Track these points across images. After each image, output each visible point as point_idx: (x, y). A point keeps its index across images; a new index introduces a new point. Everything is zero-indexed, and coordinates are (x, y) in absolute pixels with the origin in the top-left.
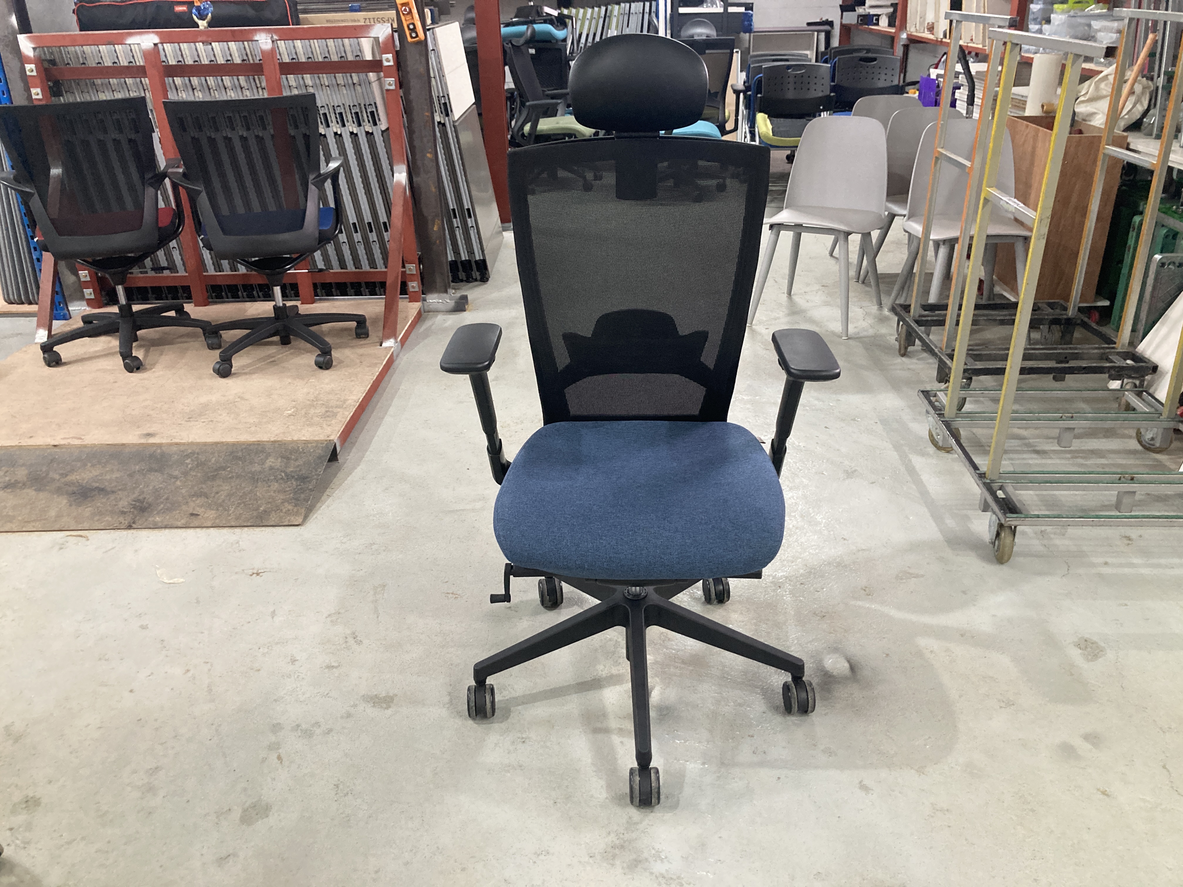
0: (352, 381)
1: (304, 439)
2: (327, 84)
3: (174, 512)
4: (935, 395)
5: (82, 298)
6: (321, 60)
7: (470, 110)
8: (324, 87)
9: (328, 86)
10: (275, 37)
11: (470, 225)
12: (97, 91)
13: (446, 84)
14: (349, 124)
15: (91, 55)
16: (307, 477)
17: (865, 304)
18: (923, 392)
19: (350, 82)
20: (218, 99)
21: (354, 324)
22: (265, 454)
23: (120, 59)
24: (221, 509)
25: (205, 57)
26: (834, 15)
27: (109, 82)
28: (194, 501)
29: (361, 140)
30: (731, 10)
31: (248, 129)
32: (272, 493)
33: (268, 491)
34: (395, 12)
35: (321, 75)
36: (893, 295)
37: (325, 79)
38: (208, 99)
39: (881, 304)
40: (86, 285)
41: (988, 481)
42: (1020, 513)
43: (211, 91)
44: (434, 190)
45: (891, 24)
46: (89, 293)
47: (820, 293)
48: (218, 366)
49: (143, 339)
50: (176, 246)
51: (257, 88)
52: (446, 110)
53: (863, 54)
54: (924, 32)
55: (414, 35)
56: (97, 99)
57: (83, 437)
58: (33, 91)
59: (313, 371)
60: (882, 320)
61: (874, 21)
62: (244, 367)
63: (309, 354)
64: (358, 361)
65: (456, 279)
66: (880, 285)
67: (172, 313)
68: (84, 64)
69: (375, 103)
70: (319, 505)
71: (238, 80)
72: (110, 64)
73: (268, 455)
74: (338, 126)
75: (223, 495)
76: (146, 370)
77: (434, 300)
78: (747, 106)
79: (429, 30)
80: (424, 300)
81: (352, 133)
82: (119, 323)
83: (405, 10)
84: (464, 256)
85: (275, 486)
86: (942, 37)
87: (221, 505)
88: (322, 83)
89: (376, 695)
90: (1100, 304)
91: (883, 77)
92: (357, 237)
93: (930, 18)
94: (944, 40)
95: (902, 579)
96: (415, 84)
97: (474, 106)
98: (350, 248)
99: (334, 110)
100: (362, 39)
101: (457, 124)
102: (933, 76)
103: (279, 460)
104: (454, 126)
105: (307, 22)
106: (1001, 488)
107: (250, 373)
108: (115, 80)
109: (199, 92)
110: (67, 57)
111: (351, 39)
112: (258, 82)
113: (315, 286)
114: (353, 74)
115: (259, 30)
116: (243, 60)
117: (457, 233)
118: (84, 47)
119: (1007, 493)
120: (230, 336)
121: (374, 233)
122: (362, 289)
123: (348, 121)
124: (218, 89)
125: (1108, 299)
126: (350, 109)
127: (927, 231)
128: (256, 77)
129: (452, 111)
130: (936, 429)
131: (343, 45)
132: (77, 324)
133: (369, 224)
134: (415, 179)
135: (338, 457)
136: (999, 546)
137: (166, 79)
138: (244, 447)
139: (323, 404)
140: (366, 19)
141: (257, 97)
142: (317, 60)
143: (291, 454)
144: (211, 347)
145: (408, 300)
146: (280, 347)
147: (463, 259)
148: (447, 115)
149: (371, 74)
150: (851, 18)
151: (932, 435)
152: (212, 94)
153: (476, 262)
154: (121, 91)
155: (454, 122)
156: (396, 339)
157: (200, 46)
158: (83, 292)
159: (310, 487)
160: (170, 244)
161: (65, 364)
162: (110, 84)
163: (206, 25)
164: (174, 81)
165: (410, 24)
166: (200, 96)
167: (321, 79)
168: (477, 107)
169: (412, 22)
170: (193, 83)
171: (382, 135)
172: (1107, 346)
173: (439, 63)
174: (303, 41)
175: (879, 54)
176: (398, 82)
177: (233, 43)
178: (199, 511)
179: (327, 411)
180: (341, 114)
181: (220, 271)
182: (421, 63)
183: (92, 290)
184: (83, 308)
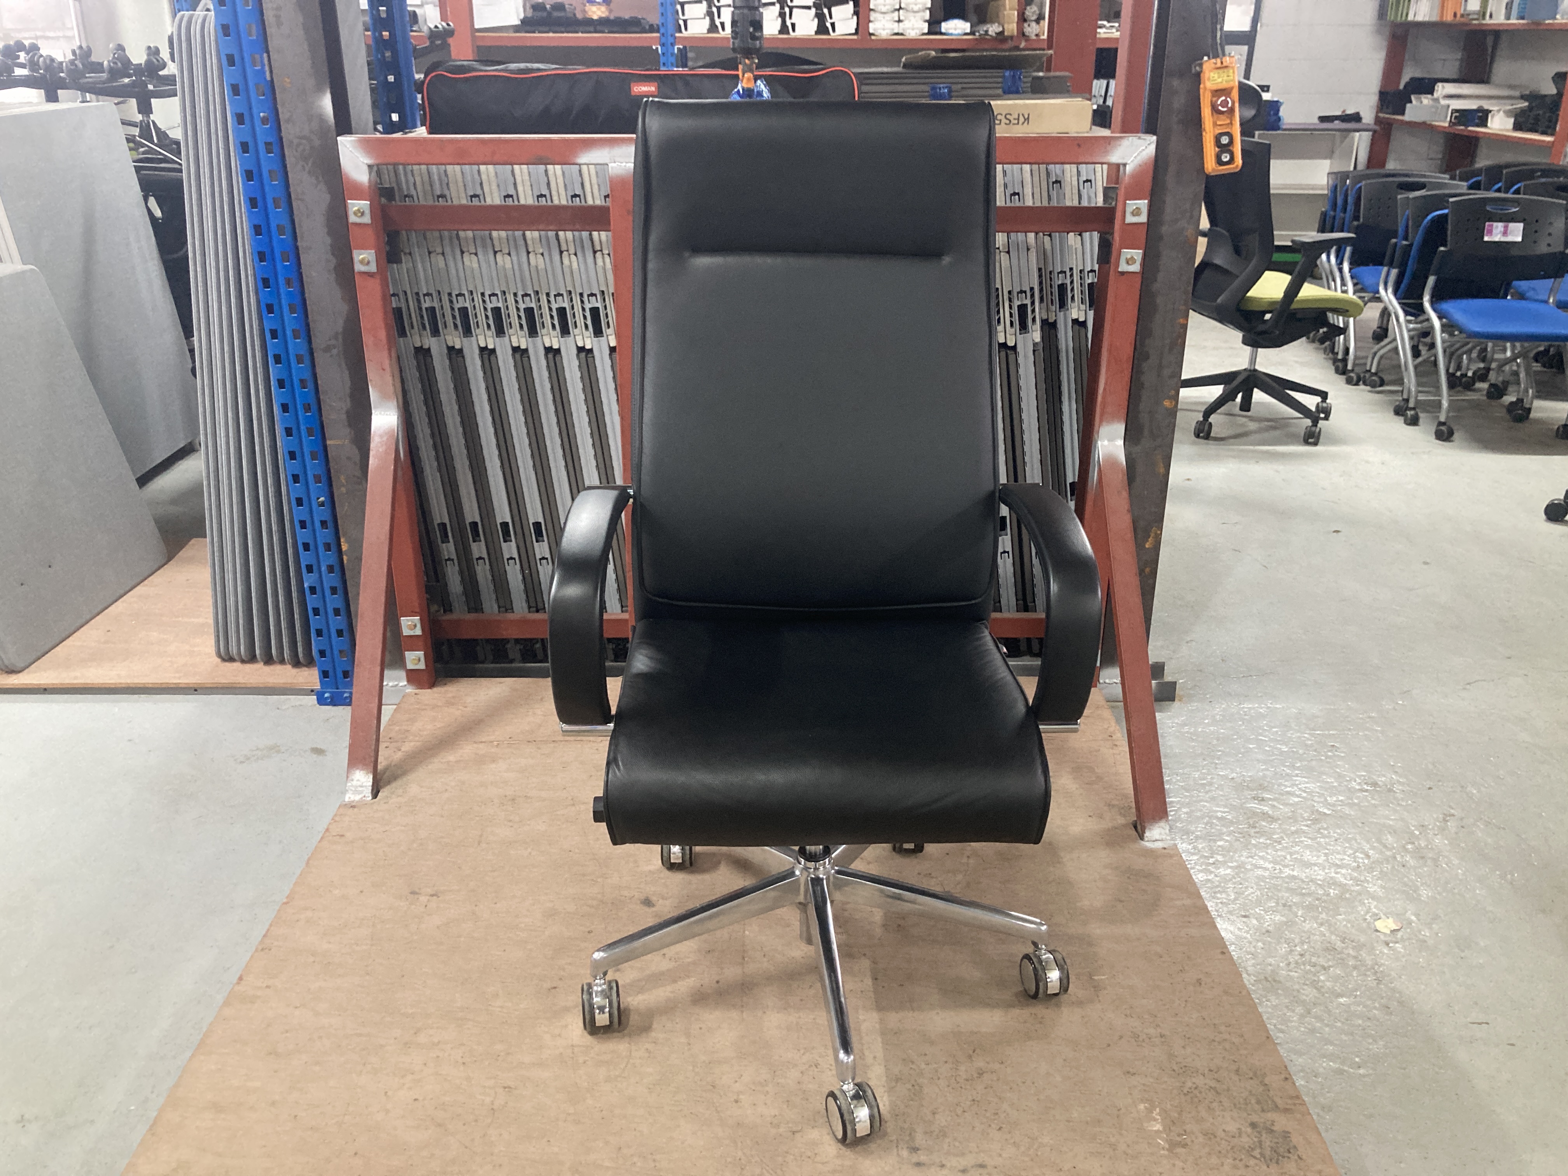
5: (400, 667)
15: (460, 182)
23: (521, 191)
26: (1364, 107)
27: (490, 234)
40: (412, 643)
44: (1162, 470)
46: (415, 659)
55: (1225, 157)
58: (358, 255)
61: (1477, 121)
68: (442, 196)
72: (498, 200)
83: (1224, 104)
108: (503, 234)
118: (449, 167)
154: (513, 253)
158: (403, 657)
162: (491, 238)
165: (1224, 134)
169: (1228, 129)
182: (1192, 217)
183: (421, 654)
184: (398, 685)
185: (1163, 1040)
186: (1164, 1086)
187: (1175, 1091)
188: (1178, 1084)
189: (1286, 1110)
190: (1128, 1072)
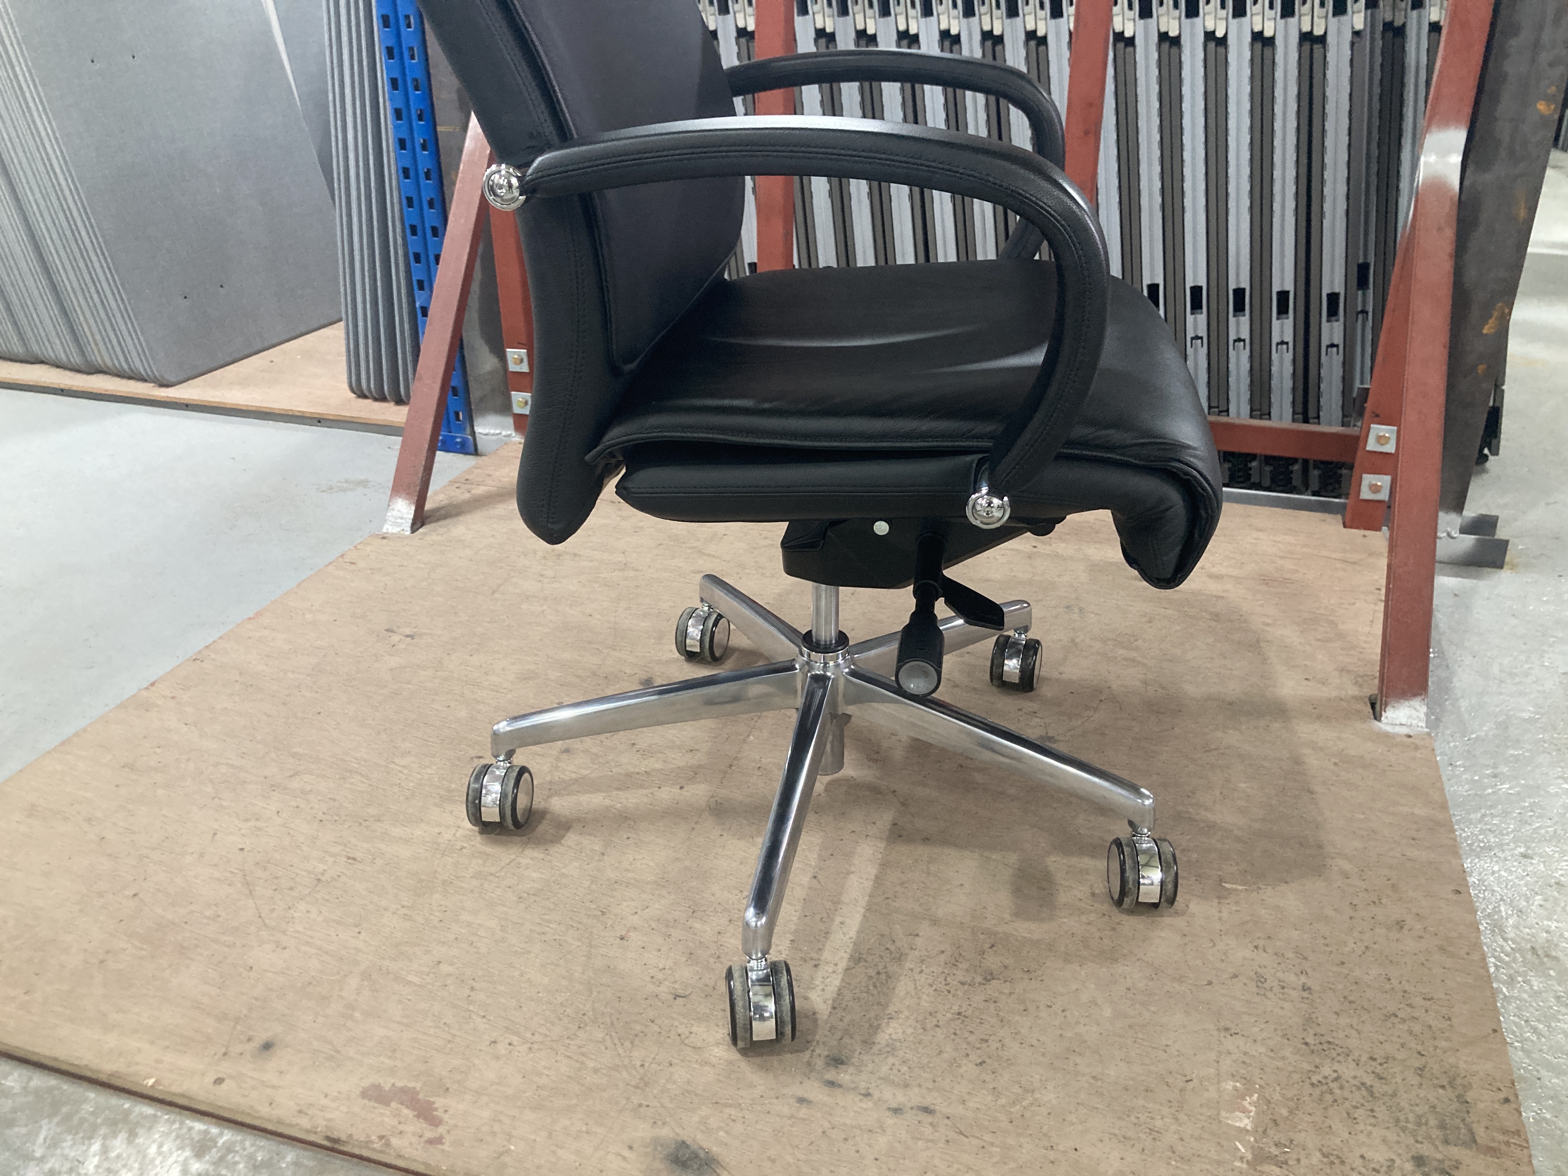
40: (518, 381)
44: (1523, 214)
46: (521, 400)
134: (1477, 173)
158: (509, 397)
183: (528, 395)
184: (504, 433)
185: (1305, 994)
186: (1280, 1064)
187: (1296, 1077)
188: (1306, 1066)
189: (1491, 1151)
190: (1227, 1029)
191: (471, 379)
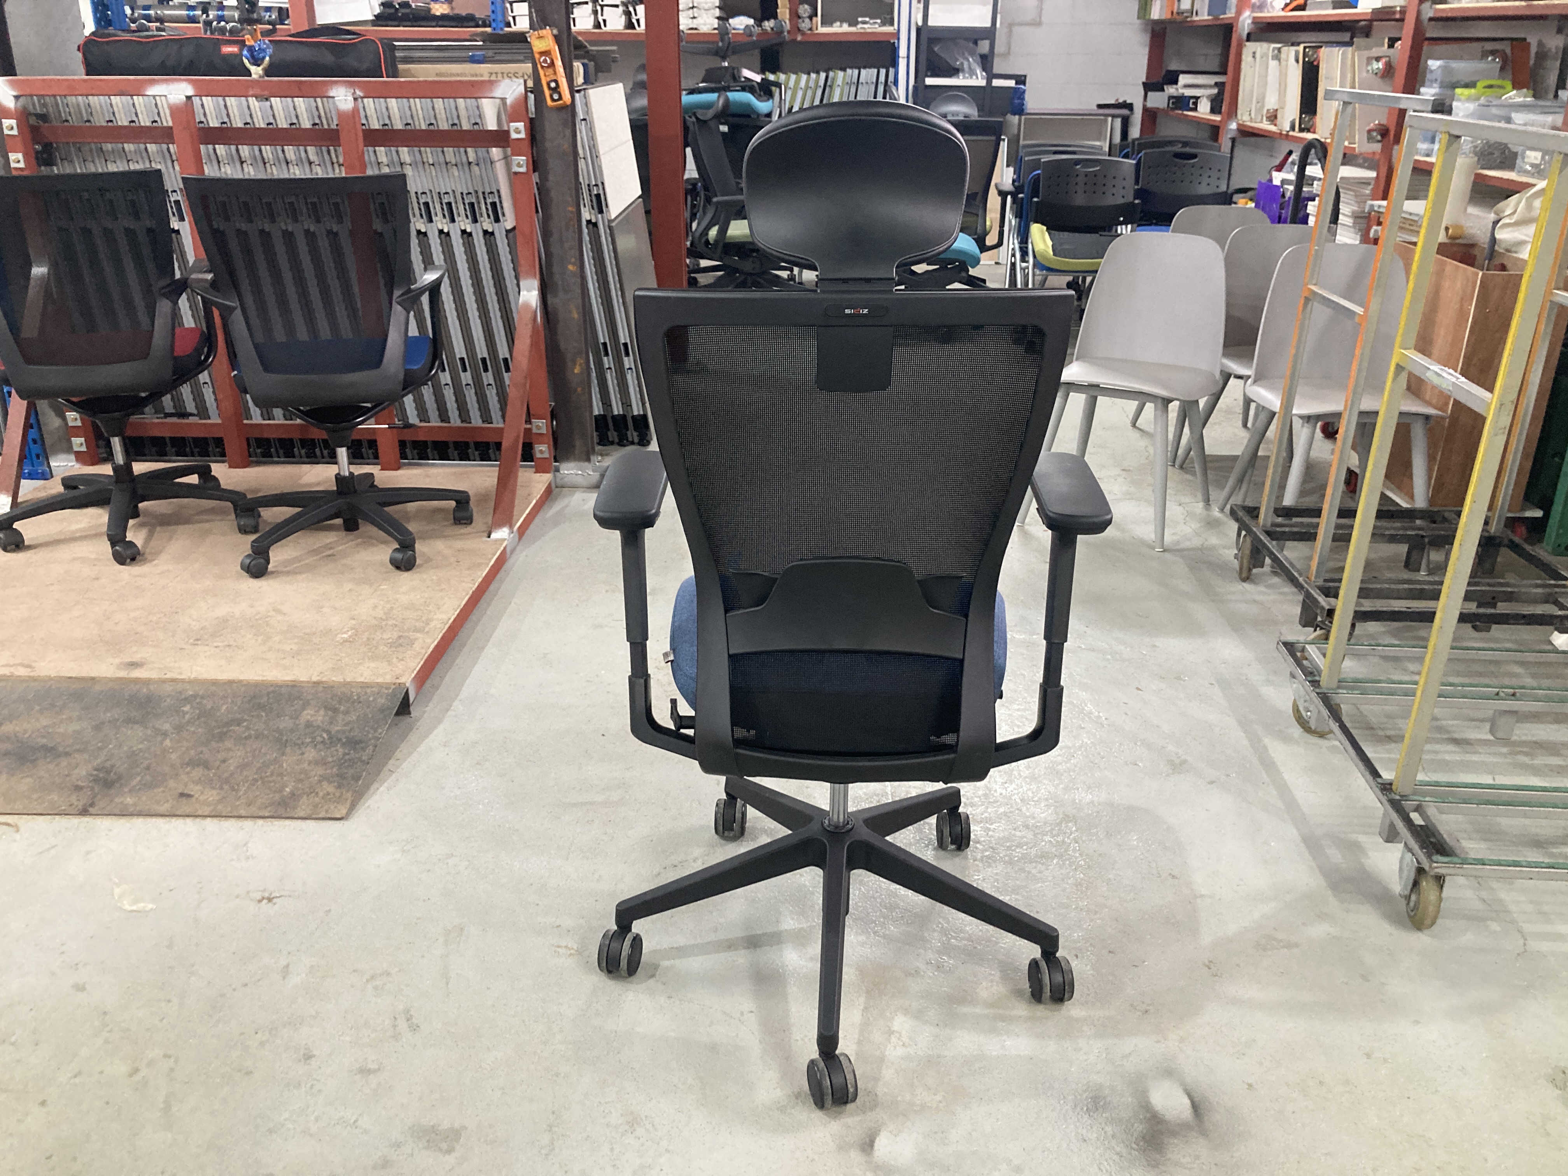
0: (442, 590)
1: (362, 679)
2: (431, 162)
3: (156, 791)
4: (1303, 650)
5: (69, 449)
6: (424, 127)
7: (634, 205)
8: (427, 166)
9: (433, 165)
10: (359, 93)
11: (627, 366)
12: (106, 161)
13: (600, 167)
14: (460, 219)
15: (99, 110)
16: (361, 742)
17: (1184, 499)
18: (1285, 644)
19: (464, 159)
20: (276, 177)
21: (453, 503)
22: (301, 702)
23: (140, 115)
24: (226, 787)
25: (260, 117)
26: (1135, 96)
27: (123, 148)
28: (188, 773)
29: (475, 241)
30: (996, 83)
31: (318, 221)
32: (305, 765)
33: (299, 762)
34: (530, 65)
35: (422, 149)
36: (1227, 489)
37: (430, 155)
38: (261, 176)
39: (1209, 501)
40: (75, 431)
41: (1398, 797)
42: (1456, 856)
43: (268, 165)
44: (576, 316)
45: (1213, 111)
46: (79, 443)
47: (1120, 480)
48: (248, 561)
49: (148, 513)
50: (208, 380)
51: (333, 163)
52: (600, 203)
53: (1178, 148)
54: (1261, 122)
55: (556, 97)
56: (106, 170)
57: (33, 664)
58: (12, 156)
59: (386, 572)
60: (1211, 524)
61: (1191, 106)
62: (286, 563)
63: (383, 546)
64: (453, 559)
65: (604, 441)
66: (1209, 472)
67: (194, 479)
68: (89, 121)
69: (498, 191)
70: (375, 785)
71: (306, 151)
72: (126, 124)
73: (306, 705)
74: (444, 221)
75: (232, 764)
76: (145, 561)
77: (570, 470)
78: (1018, 214)
79: (578, 91)
80: (557, 470)
81: (464, 232)
82: (111, 490)
83: (545, 61)
84: (617, 409)
85: (311, 754)
86: (1288, 129)
87: (227, 781)
88: (425, 160)
89: (433, 1127)
90: (1529, 514)
91: (1205, 180)
92: (466, 378)
93: (1271, 103)
94: (1291, 133)
95: (1264, 950)
96: (554, 166)
97: (641, 200)
98: (455, 393)
99: (440, 198)
100: (483, 100)
101: (613, 224)
102: (1277, 182)
103: (322, 712)
104: (610, 228)
105: (408, 73)
106: (1418, 809)
107: (295, 572)
108: (131, 145)
109: (250, 167)
110: (65, 112)
111: (468, 100)
112: (333, 156)
113: (402, 444)
114: (469, 150)
115: (336, 82)
116: (315, 124)
117: (608, 376)
118: (90, 98)
119: (1428, 817)
120: (273, 515)
121: (490, 373)
122: (470, 450)
123: (459, 215)
124: (277, 163)
125: (1541, 508)
126: (463, 199)
127: (1288, 404)
128: (331, 148)
129: (607, 206)
130: (1305, 701)
131: (456, 108)
132: (55, 487)
133: (484, 360)
134: (550, 300)
135: (411, 708)
136: (1417, 903)
137: (202, 147)
138: (271, 689)
139: (396, 626)
140: (492, 73)
141: (331, 176)
142: (418, 128)
143: (340, 703)
144: (243, 530)
145: (534, 470)
146: (344, 533)
147: (616, 413)
148: (601, 211)
149: (494, 149)
150: (1158, 100)
151: (1298, 711)
152: (269, 170)
153: (633, 417)
155: (610, 221)
156: (511, 527)
157: (252, 101)
158: (70, 442)
159: (364, 758)
160: (200, 376)
161: (29, 547)
162: (124, 150)
163: (261, 72)
164: (215, 150)
165: (552, 81)
166: (251, 172)
167: (424, 156)
168: (644, 201)
169: (554, 78)
170: (242, 155)
171: (507, 236)
172: (1552, 582)
173: (592, 138)
174: (399, 100)
175: (1201, 148)
176: (531, 162)
177: (301, 99)
178: (194, 789)
179: (400, 637)
180: (449, 204)
181: (269, 419)
182: (564, 136)
183: (83, 439)
184: (70, 464)
191: (44, 432)
